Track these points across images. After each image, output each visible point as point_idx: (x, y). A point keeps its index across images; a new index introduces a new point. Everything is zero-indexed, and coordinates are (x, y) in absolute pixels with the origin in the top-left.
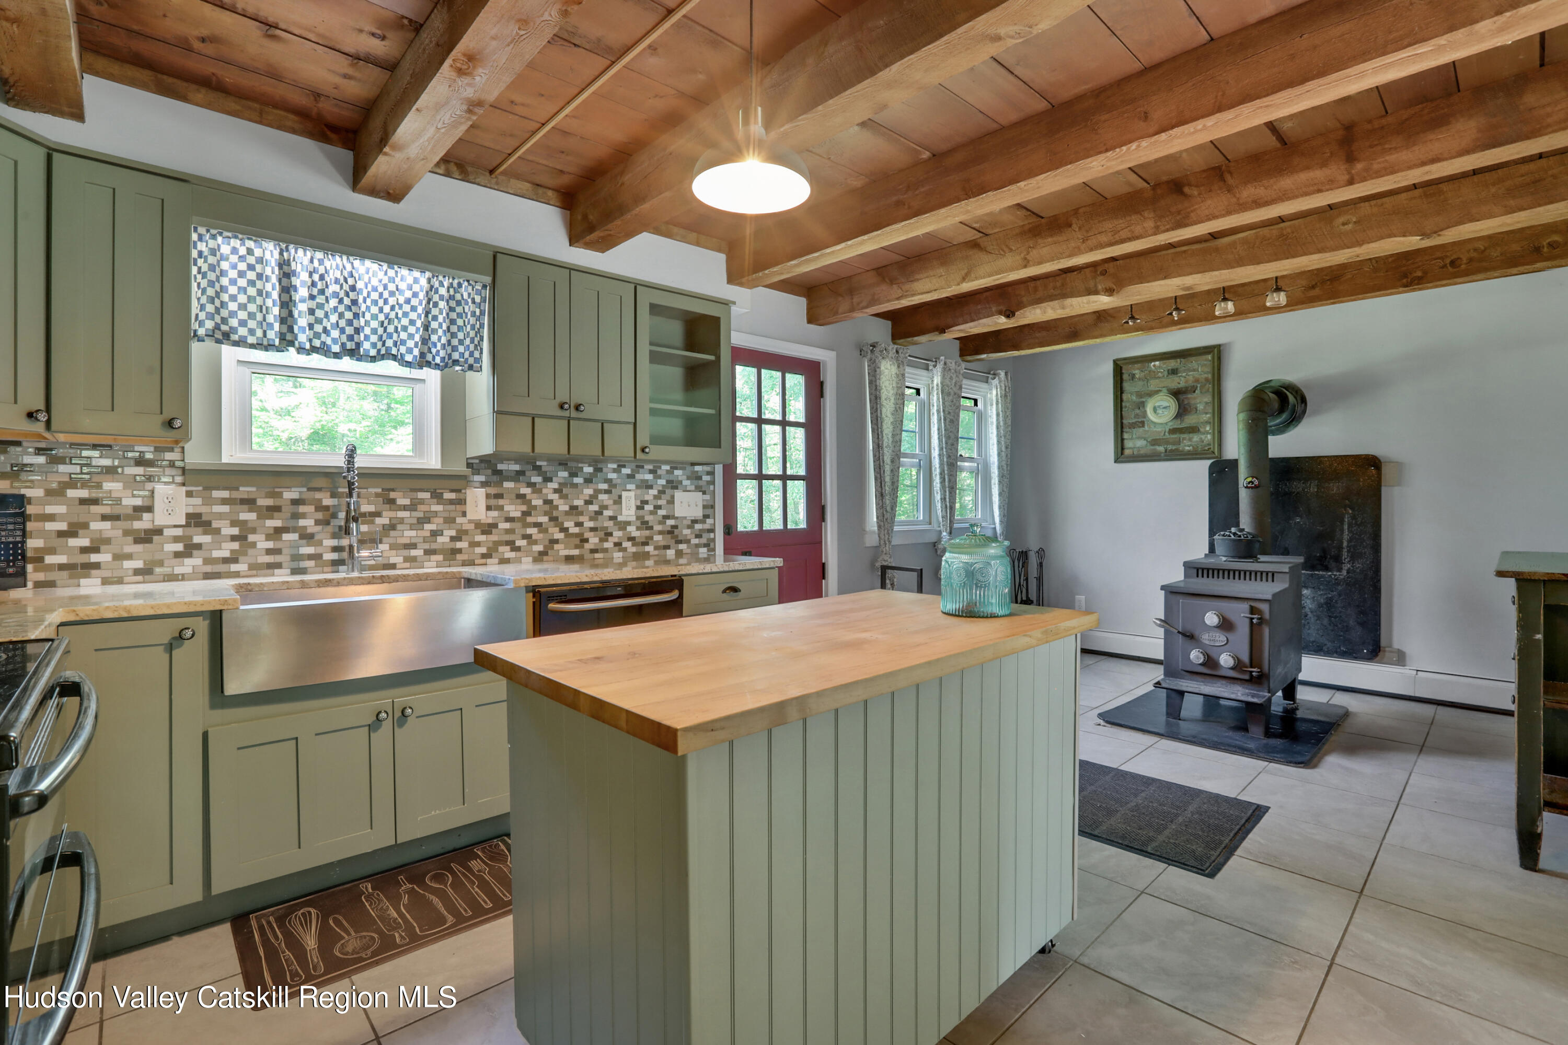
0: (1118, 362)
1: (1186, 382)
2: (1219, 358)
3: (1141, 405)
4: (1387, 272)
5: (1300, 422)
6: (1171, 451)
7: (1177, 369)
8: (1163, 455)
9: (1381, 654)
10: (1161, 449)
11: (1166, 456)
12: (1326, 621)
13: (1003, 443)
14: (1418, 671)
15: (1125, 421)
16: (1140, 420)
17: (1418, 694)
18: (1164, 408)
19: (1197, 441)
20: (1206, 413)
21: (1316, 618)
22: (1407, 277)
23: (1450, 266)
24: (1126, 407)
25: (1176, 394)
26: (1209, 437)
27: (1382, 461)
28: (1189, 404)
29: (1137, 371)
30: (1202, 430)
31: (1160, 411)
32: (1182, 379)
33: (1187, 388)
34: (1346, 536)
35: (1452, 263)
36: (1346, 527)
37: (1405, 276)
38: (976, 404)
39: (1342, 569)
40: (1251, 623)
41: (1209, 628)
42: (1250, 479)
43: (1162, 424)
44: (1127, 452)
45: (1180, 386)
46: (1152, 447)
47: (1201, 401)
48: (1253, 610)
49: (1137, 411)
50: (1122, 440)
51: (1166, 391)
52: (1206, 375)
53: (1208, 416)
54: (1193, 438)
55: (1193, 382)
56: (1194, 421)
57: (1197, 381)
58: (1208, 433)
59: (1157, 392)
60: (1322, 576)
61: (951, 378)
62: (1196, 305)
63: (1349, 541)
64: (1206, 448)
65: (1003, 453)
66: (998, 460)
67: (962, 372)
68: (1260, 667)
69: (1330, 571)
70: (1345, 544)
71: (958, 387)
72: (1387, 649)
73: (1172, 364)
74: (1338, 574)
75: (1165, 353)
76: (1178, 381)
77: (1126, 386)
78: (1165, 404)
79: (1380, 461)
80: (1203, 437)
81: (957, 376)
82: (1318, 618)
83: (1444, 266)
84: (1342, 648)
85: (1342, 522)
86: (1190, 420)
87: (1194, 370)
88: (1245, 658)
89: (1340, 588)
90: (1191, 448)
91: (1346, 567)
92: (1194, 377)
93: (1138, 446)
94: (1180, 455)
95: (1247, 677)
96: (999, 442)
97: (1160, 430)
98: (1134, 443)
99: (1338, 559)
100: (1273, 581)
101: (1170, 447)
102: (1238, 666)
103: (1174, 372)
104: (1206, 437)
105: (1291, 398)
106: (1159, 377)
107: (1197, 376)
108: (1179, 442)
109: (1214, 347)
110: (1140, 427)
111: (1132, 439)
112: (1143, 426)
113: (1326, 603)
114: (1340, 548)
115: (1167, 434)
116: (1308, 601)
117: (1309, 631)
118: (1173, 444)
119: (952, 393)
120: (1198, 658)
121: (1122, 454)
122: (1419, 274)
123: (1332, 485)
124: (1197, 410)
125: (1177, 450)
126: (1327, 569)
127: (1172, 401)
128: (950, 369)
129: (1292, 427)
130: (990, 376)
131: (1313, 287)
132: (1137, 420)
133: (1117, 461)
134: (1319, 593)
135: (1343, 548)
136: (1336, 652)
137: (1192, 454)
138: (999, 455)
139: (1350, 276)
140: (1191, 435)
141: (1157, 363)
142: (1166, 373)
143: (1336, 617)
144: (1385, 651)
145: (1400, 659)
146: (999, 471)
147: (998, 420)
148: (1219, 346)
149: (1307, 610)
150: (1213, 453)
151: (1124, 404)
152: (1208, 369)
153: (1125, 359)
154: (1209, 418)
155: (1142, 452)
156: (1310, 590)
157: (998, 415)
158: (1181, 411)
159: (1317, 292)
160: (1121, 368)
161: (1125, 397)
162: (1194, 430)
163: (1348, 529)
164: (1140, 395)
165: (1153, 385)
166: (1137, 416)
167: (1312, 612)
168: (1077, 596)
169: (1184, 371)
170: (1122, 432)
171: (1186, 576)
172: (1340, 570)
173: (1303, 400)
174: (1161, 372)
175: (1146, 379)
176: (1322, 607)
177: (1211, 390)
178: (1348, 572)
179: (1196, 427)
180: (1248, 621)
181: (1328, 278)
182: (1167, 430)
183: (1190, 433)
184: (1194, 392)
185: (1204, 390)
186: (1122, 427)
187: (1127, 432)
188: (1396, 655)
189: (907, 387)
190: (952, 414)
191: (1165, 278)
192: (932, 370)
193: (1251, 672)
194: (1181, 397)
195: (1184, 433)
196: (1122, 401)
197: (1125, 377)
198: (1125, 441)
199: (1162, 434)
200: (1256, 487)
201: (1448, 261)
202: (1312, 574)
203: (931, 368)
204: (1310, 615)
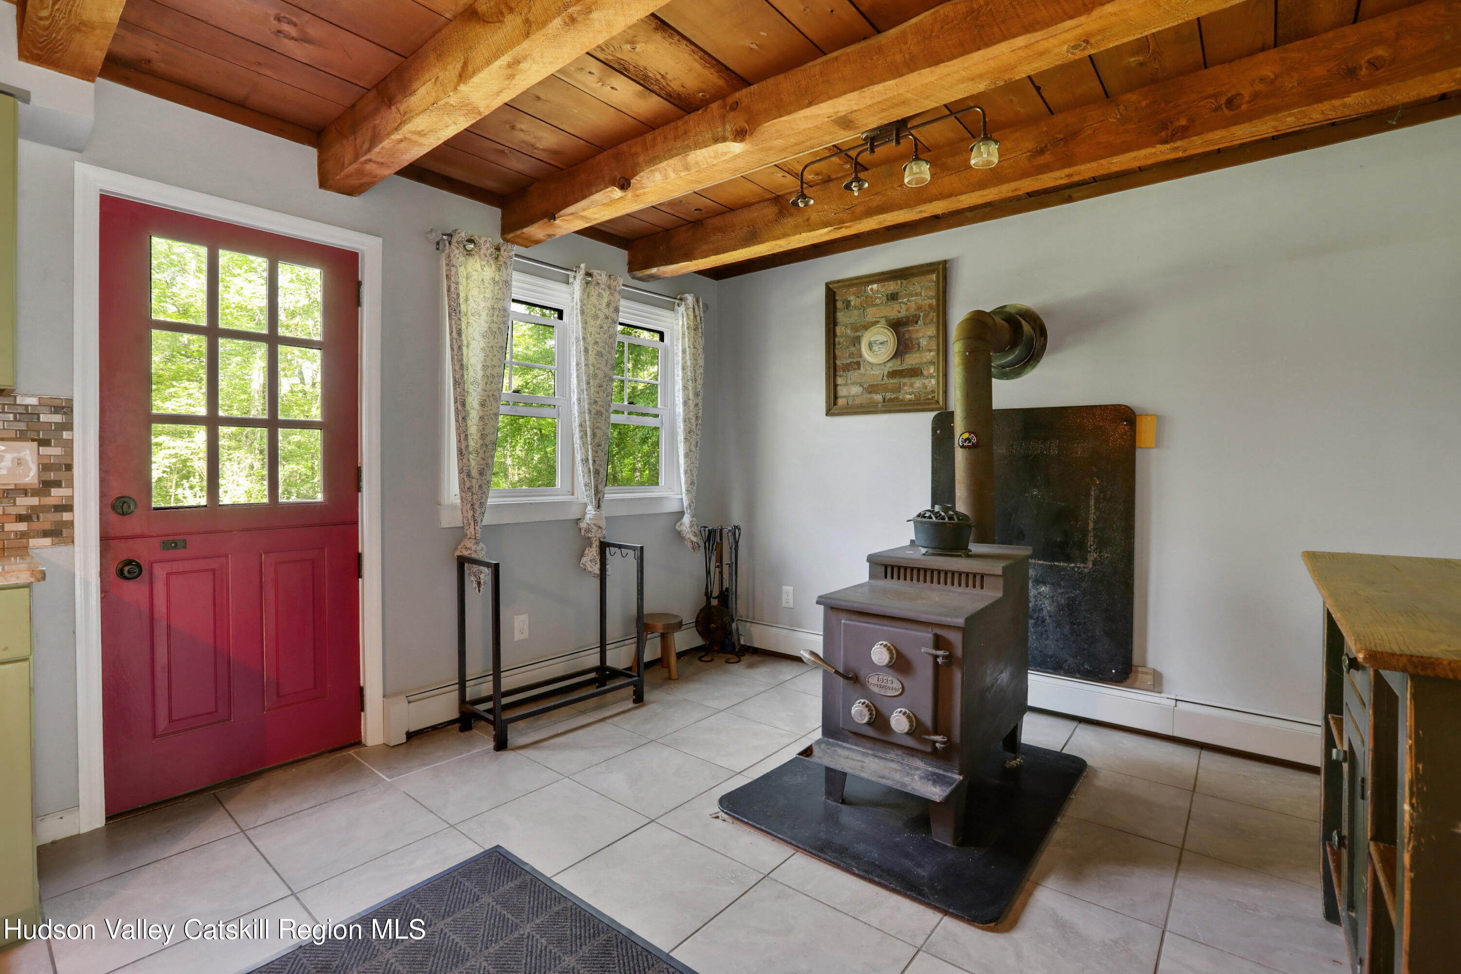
0: (831, 286)
1: (907, 310)
2: (945, 278)
3: (857, 341)
4: (1139, 122)
5: (1038, 362)
6: (891, 400)
7: (897, 293)
8: (880, 405)
9: (1132, 676)
10: (878, 397)
11: (883, 406)
12: (1067, 630)
13: (690, 388)
14: (1177, 700)
15: (838, 362)
16: (855, 361)
17: (1177, 734)
18: (881, 343)
19: (919, 388)
20: (930, 351)
21: (1055, 625)
22: (1167, 129)
23: (1227, 107)
24: (839, 343)
25: (897, 326)
26: (933, 381)
27: (1137, 413)
28: (910, 338)
29: (852, 298)
30: (925, 372)
31: (876, 348)
32: (903, 306)
33: (908, 317)
34: (1092, 516)
35: (1230, 102)
36: (1092, 503)
37: (1164, 126)
38: (662, 339)
39: (1087, 559)
40: (936, 663)
41: (876, 668)
42: (966, 436)
43: (879, 365)
44: (841, 402)
45: (900, 315)
46: (869, 396)
47: (924, 334)
48: (939, 642)
49: (853, 349)
50: (836, 386)
51: (884, 322)
52: (930, 301)
53: (932, 353)
54: (914, 382)
55: (915, 310)
56: (916, 361)
57: (919, 308)
58: (932, 377)
59: (876, 323)
60: (1064, 569)
61: (600, 295)
62: (896, 186)
63: (1096, 522)
64: (930, 397)
65: (691, 402)
66: (684, 410)
67: (618, 289)
68: (947, 733)
69: (1072, 562)
70: (1091, 526)
71: (612, 309)
72: (1140, 669)
73: (892, 286)
74: (1082, 566)
75: (883, 273)
76: (899, 308)
77: (840, 316)
78: (882, 338)
79: (1133, 413)
80: (926, 381)
81: (611, 294)
82: (1058, 625)
83: (1218, 108)
84: (1086, 667)
85: (1088, 495)
86: (912, 360)
87: (917, 295)
88: (927, 719)
89: (1084, 585)
90: (913, 396)
91: (1093, 556)
92: (916, 303)
93: (853, 393)
94: (901, 405)
95: (929, 749)
96: (685, 388)
97: (877, 373)
98: (849, 390)
99: (1082, 546)
100: (982, 587)
101: (889, 395)
102: (916, 730)
103: (893, 297)
104: (930, 382)
105: (1026, 327)
106: (877, 305)
107: (920, 302)
108: (898, 389)
109: (938, 263)
110: (855, 369)
111: (846, 385)
112: (859, 368)
113: (1068, 605)
114: (1085, 532)
115: (885, 378)
116: (1046, 602)
117: (1047, 642)
118: (893, 391)
119: (602, 316)
120: (861, 714)
121: (835, 404)
122: (1183, 122)
123: (1075, 445)
124: (919, 347)
125: (897, 399)
126: (1068, 559)
127: (890, 334)
128: (598, 284)
129: (1029, 368)
130: (677, 301)
131: (1042, 151)
132: (852, 360)
133: (829, 413)
134: (1060, 591)
135: (1088, 531)
136: (1079, 672)
137: (914, 404)
138: (685, 403)
139: (1089, 132)
140: (913, 380)
141: (875, 286)
142: (885, 298)
143: (1079, 624)
144: (1137, 672)
145: (1157, 683)
146: (685, 426)
147: (683, 358)
148: (945, 262)
149: (1045, 613)
150: (938, 402)
151: (837, 340)
152: (932, 293)
153: (839, 281)
154: (934, 357)
155: (857, 402)
156: (1048, 586)
157: (684, 352)
158: (901, 348)
159: (1047, 157)
160: (834, 293)
161: (839, 330)
162: (915, 372)
163: (1095, 506)
164: (856, 328)
165: (871, 314)
166: (851, 355)
167: (1050, 616)
168: (784, 587)
169: (906, 296)
170: (835, 376)
171: (872, 576)
172: (1084, 560)
173: (1042, 331)
174: (880, 298)
175: (862, 308)
176: (1063, 610)
177: (935, 320)
178: (1094, 564)
179: (918, 369)
180: (930, 660)
181: (1061, 136)
182: (886, 373)
183: (911, 376)
184: (917, 323)
185: (927, 321)
186: (835, 370)
187: (840, 376)
188: (1151, 677)
189: (514, 301)
190: (601, 344)
191: (810, 104)
192: (572, 283)
193: (935, 742)
194: (903, 329)
195: (904, 377)
196: (835, 335)
197: (839, 304)
198: (839, 388)
199: (880, 378)
200: (974, 446)
201: (1223, 100)
202: (1051, 567)
203: (571, 280)
204: (1048, 620)
